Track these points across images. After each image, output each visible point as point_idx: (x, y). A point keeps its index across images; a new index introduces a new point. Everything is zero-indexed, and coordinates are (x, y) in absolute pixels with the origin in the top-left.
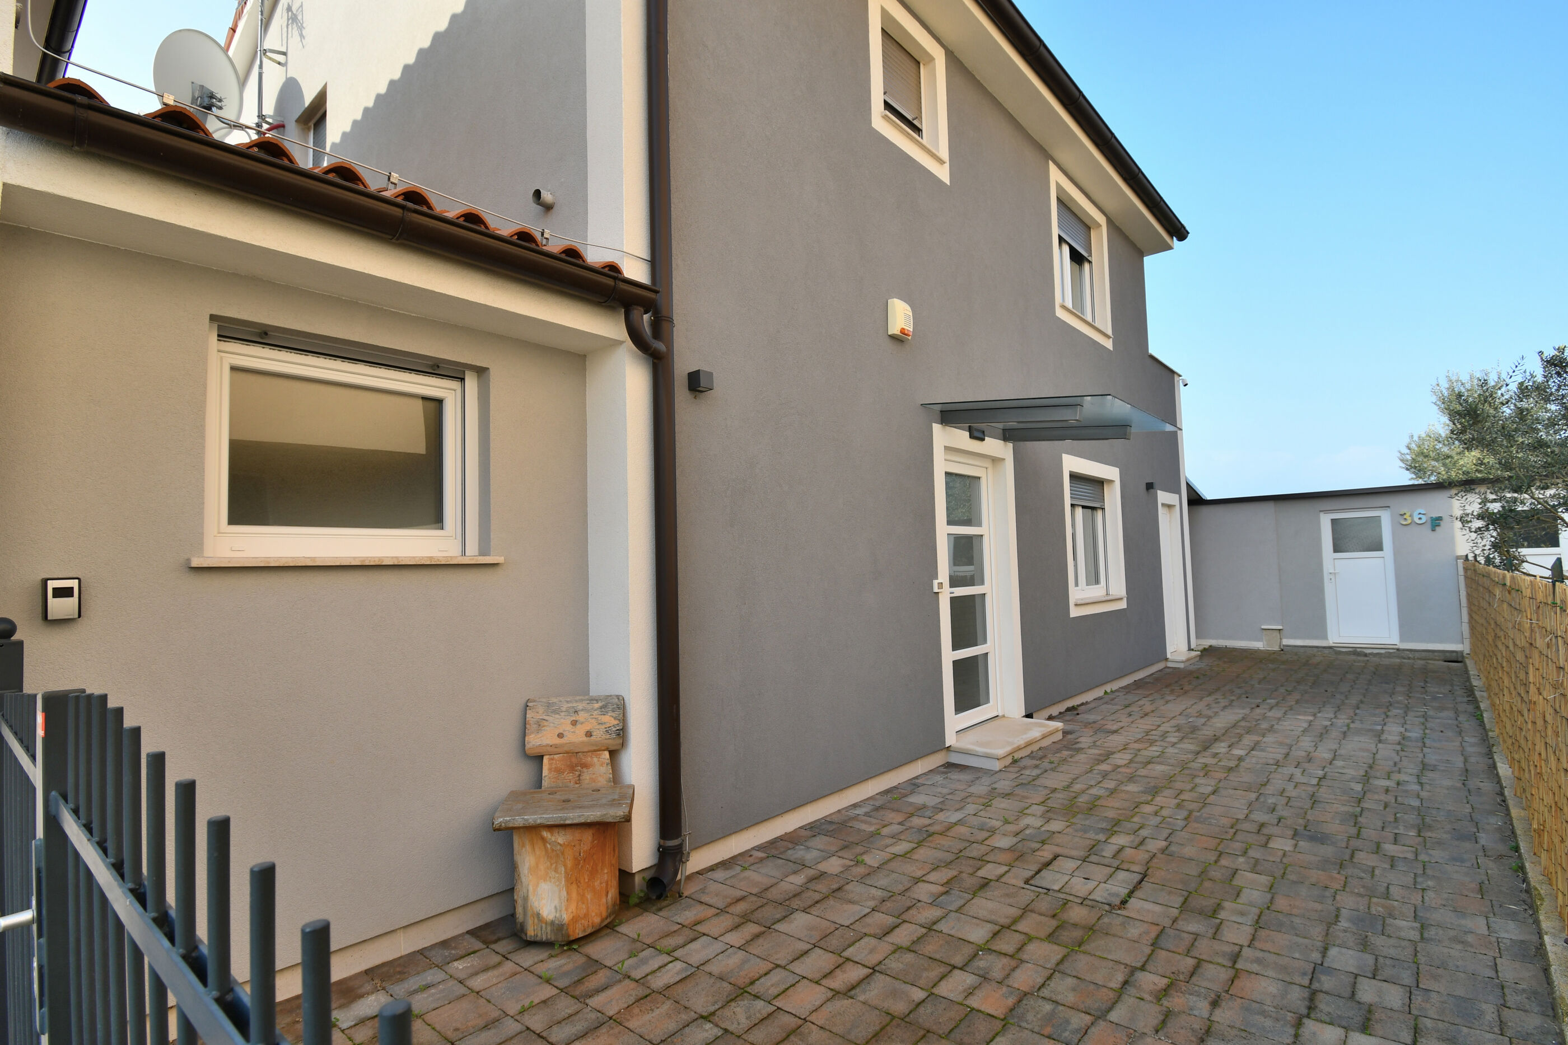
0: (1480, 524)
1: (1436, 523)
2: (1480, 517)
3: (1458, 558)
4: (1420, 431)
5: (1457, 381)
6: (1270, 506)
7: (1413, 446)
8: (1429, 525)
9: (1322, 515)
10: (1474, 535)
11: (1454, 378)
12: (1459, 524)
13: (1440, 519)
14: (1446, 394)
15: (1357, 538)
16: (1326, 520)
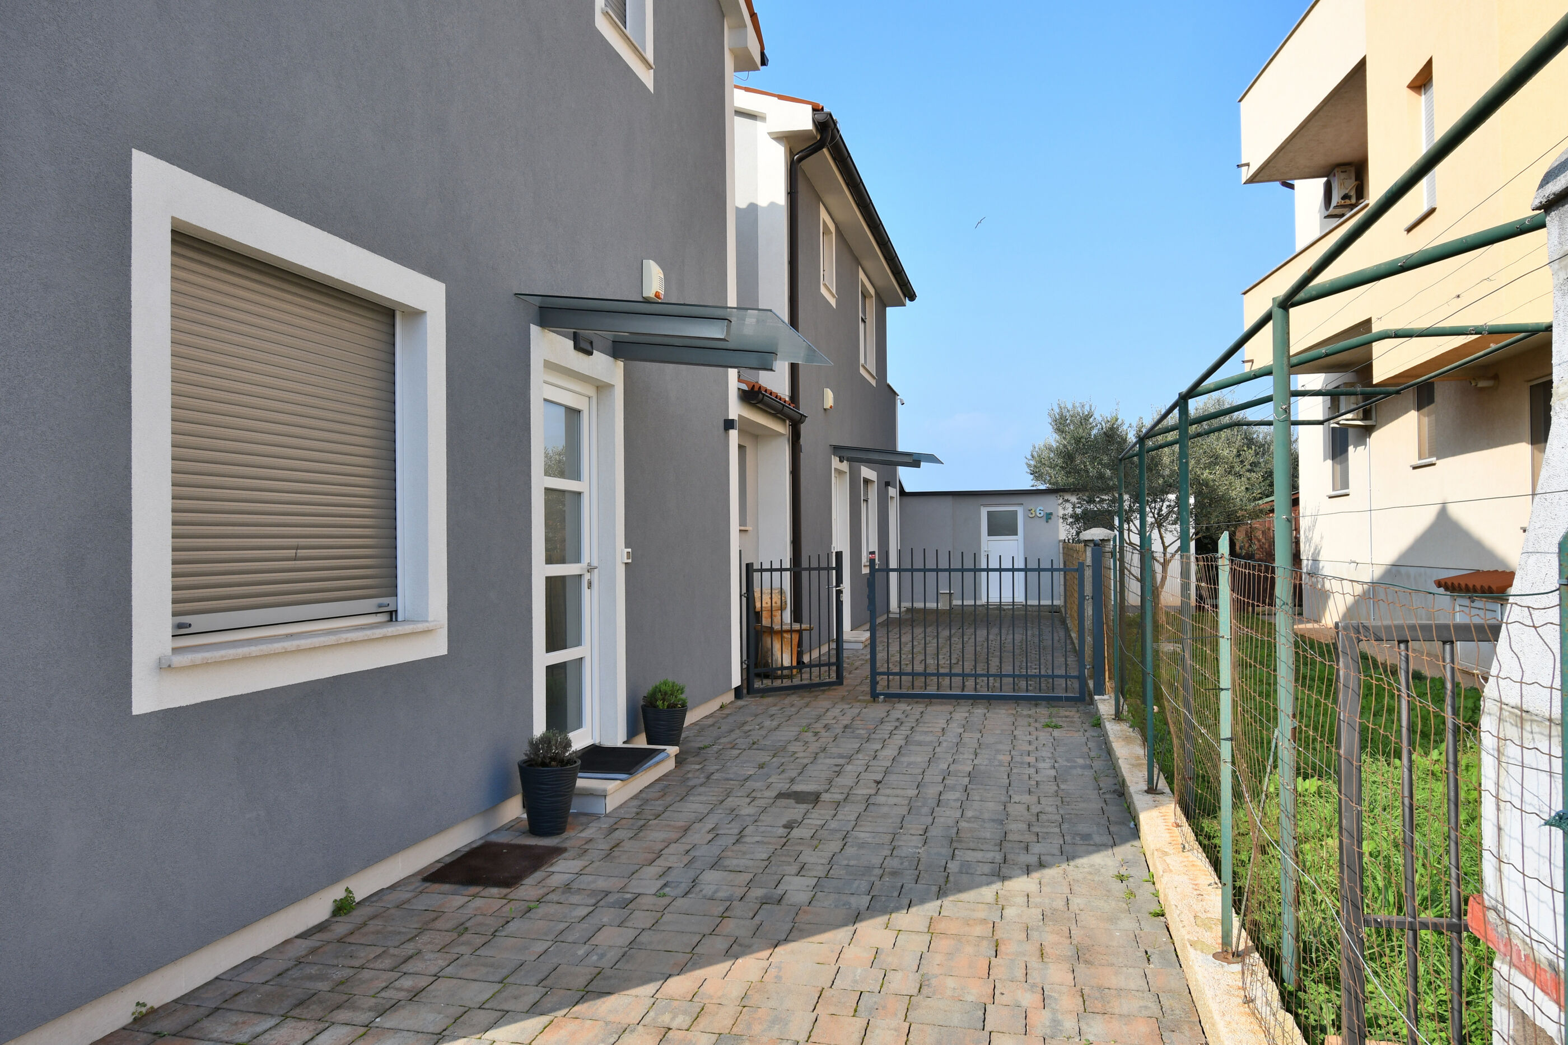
0: (1071, 520)
1: (1049, 516)
2: (1072, 516)
3: (1060, 541)
4: (1040, 443)
5: (1065, 408)
6: (949, 500)
7: (1035, 454)
8: (1045, 518)
9: (982, 508)
10: (1068, 527)
11: (1063, 406)
12: (1061, 520)
13: (1051, 514)
14: (1057, 417)
15: (1002, 526)
16: (984, 512)
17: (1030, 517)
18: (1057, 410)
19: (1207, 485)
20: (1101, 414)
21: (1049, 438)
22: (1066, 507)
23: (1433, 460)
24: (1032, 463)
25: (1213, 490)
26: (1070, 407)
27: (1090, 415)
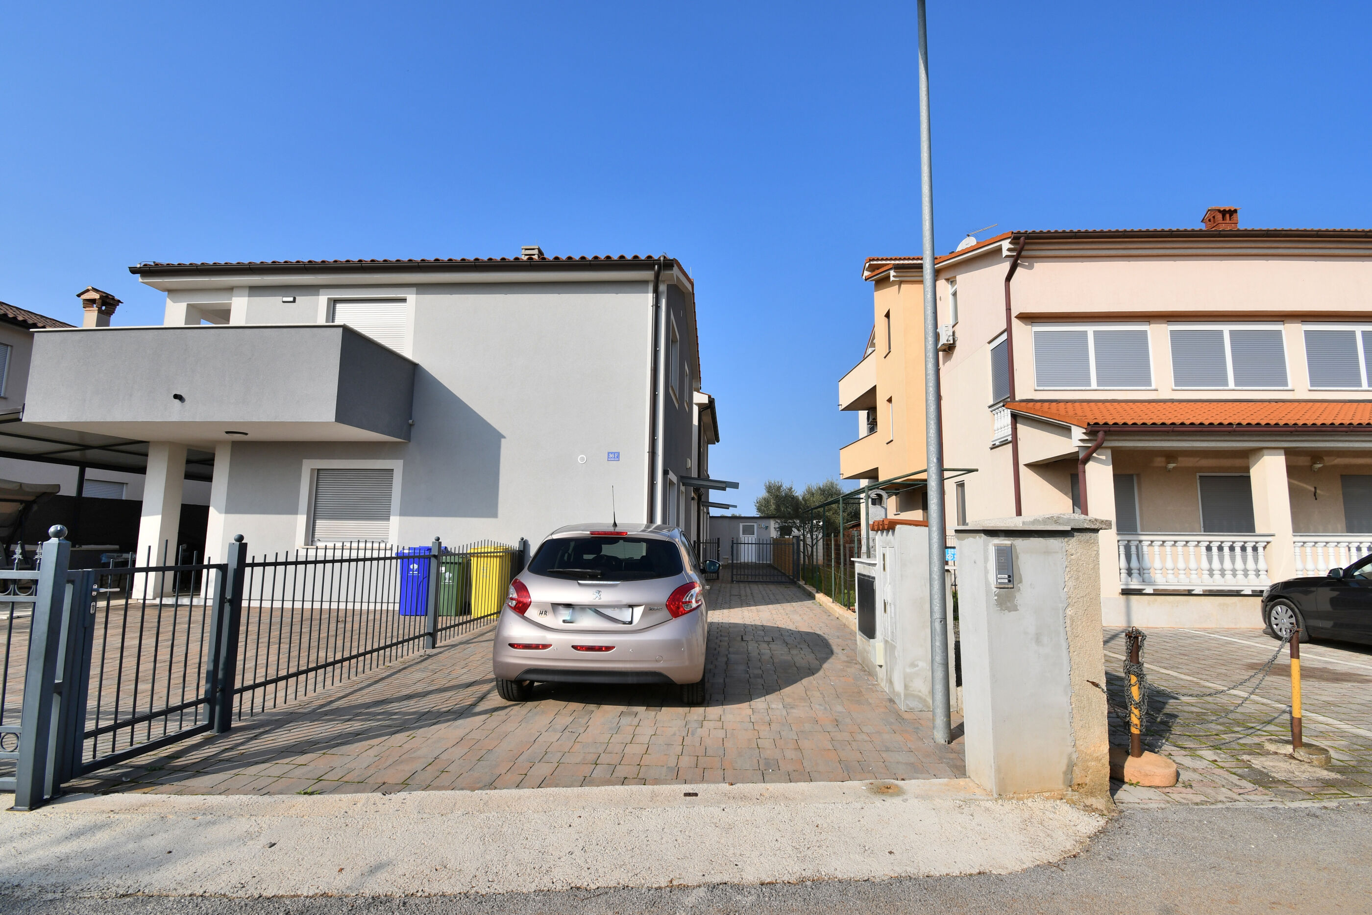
2: (777, 528)
3: (771, 538)
6: (728, 520)
7: (758, 501)
8: (765, 528)
9: (740, 523)
11: (770, 481)
12: (773, 529)
13: (768, 527)
15: (748, 531)
16: (741, 525)
17: (759, 528)
18: (768, 484)
19: (827, 518)
20: (786, 486)
21: (763, 494)
22: (773, 525)
23: (899, 513)
24: (757, 505)
25: (829, 520)
26: (773, 482)
27: (781, 486)
